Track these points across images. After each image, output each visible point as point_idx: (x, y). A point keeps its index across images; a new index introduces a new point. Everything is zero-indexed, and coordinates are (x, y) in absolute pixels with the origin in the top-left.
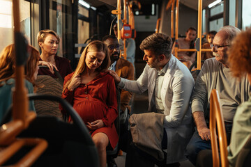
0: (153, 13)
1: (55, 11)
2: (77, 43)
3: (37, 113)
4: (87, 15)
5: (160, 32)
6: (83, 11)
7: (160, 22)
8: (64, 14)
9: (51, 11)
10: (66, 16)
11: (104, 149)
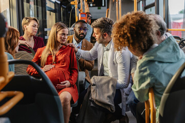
0: (103, 5)
1: (28, 4)
2: (46, 28)
3: (15, 73)
4: (53, 7)
5: (109, 18)
6: (50, 4)
7: (108, 11)
8: (36, 6)
9: (25, 4)
10: (37, 8)
11: (69, 103)
